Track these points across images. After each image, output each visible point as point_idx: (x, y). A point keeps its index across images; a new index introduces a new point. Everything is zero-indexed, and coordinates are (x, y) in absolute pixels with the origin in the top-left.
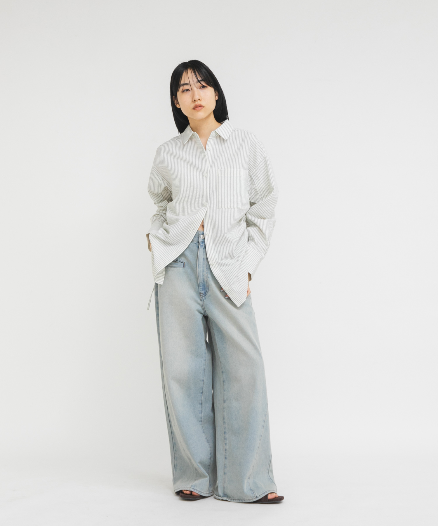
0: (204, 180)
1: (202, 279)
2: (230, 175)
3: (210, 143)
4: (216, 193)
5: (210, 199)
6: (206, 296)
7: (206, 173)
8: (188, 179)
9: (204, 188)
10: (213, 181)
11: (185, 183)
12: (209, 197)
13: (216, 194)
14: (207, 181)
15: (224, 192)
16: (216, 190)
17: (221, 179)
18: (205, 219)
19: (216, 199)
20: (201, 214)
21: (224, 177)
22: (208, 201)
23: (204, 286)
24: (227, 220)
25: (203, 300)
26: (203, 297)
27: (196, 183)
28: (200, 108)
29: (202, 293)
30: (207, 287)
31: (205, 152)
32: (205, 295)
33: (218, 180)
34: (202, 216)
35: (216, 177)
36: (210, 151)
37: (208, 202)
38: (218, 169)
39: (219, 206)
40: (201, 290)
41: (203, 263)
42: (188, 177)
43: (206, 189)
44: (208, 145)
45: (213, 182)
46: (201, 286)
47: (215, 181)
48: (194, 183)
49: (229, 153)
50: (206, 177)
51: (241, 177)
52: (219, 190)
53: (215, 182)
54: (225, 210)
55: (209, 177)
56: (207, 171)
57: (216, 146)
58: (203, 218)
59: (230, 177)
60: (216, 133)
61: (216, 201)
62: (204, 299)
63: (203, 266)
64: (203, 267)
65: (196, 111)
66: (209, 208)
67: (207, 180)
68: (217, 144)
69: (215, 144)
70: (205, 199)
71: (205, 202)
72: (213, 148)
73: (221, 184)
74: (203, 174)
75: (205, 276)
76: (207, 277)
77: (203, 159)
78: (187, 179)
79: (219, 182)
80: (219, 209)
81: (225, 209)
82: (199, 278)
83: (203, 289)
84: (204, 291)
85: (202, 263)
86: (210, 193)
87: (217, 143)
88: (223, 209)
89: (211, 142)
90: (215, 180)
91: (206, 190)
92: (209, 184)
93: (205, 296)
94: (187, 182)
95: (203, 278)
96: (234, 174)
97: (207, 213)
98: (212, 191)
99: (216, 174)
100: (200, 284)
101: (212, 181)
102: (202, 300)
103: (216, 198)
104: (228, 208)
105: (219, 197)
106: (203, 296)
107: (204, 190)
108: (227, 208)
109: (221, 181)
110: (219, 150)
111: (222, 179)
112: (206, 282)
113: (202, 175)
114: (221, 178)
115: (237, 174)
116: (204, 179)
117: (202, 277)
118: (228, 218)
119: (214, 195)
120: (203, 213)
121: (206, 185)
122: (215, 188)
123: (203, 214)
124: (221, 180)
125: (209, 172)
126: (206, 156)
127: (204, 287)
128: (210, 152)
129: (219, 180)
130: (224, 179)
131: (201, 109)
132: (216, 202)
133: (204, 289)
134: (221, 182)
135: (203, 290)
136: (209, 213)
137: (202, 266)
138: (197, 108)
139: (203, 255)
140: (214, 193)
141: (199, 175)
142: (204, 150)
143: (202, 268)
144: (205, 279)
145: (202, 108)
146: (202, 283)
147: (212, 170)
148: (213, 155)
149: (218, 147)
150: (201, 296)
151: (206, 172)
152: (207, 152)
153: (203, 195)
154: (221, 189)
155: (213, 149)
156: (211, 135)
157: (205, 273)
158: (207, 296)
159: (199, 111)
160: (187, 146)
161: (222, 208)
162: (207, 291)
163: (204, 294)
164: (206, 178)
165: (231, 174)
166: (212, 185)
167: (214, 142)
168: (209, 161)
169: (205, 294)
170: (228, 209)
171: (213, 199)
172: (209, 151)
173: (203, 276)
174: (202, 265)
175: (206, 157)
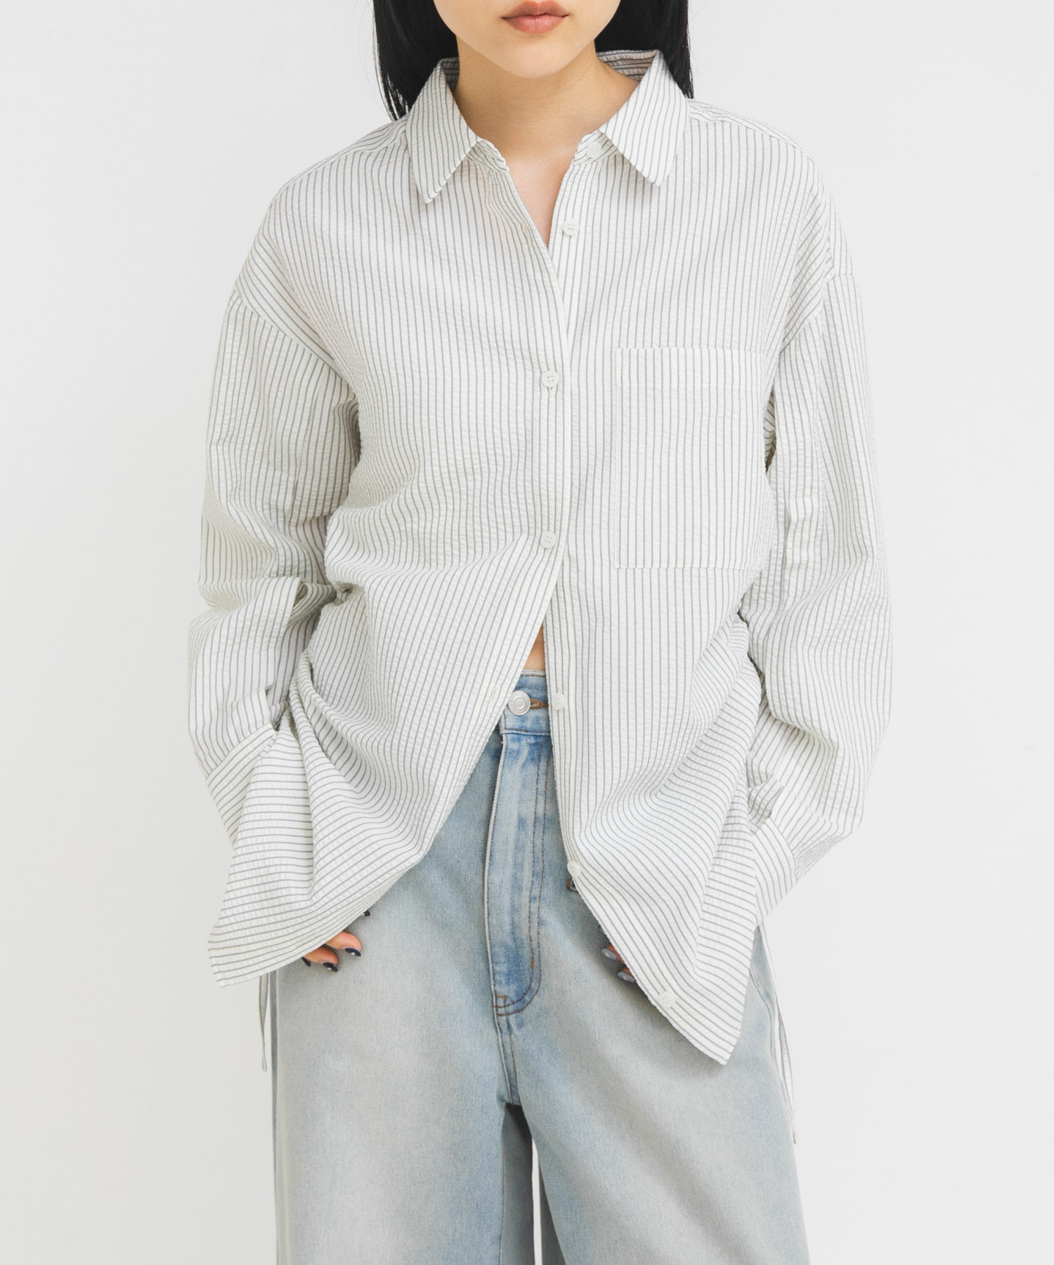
0: (544, 408)
1: (508, 928)
2: (682, 386)
3: (573, 198)
4: (606, 485)
5: (574, 517)
6: (526, 1011)
7: (552, 367)
8: (456, 403)
9: (544, 455)
10: (591, 414)
11: (441, 425)
12: (567, 503)
13: (606, 492)
14: (560, 414)
15: (649, 476)
16: (606, 468)
17: (634, 404)
18: (549, 624)
19: (605, 518)
20: (529, 601)
21: (650, 392)
22: (565, 527)
23: (515, 958)
24: (664, 634)
25: (509, 1027)
26: (508, 1014)
27: (497, 424)
28: (546, 21)
29: (505, 998)
30: (532, 966)
31: (546, 256)
32: (519, 1005)
33: (617, 411)
34: (533, 616)
35: (608, 393)
36: (574, 241)
37: (564, 534)
38: (615, 344)
39: (624, 554)
40: (498, 978)
41: (517, 841)
42: (456, 394)
43: (552, 460)
44: (563, 207)
45: (592, 420)
46: (503, 960)
47: (600, 416)
48: (489, 428)
49: (672, 255)
50: (553, 393)
51: (743, 395)
52: (626, 470)
53: (600, 423)
54: (655, 575)
55: (567, 392)
56: (559, 361)
57: (606, 210)
58: (540, 621)
59: (682, 397)
60: (607, 142)
61: (604, 526)
62: (514, 1026)
63: (515, 857)
64: (518, 866)
65: (519, 33)
66: (567, 563)
67: (560, 409)
68: (608, 200)
69: (599, 202)
70: (545, 514)
71: (545, 527)
72: (590, 223)
73: (634, 431)
74: (537, 375)
75: (524, 913)
76: (535, 920)
77: (534, 289)
78: (448, 406)
79: (626, 420)
80: (622, 573)
81: (655, 572)
82: (494, 921)
83: (509, 974)
84: (513, 987)
85: (511, 845)
86: (576, 483)
87: (608, 194)
88: (646, 571)
89: (580, 193)
90: (600, 410)
91: (552, 466)
92: (568, 434)
93: (518, 1011)
94: (448, 422)
95: (513, 924)
96: (706, 379)
97: (561, 594)
98: (584, 472)
99: (607, 377)
100: (497, 949)
101: (584, 416)
102: (505, 1028)
103: (605, 510)
104: (672, 566)
105: (625, 504)
106: (511, 1009)
107: (543, 468)
108: (664, 565)
109: (634, 420)
110: (620, 235)
111: (642, 404)
112: (526, 942)
113: (529, 381)
114: (634, 397)
115: (721, 379)
116: (544, 402)
117: (507, 919)
118: (672, 619)
119: (597, 492)
120: (540, 594)
121: (552, 439)
122: (600, 457)
123: (538, 601)
124: (634, 411)
125: (567, 363)
126: (552, 271)
127: (518, 965)
128: (573, 247)
129: (626, 408)
130: (650, 405)
131: (550, 28)
132: (605, 531)
133: (512, 976)
134: (634, 425)
135: (508, 983)
136: (567, 589)
137: (510, 860)
138: (529, 22)
139: (521, 801)
140: (598, 481)
141: (513, 379)
142: (542, 244)
143: (509, 871)
144: (526, 930)
145: (554, 19)
146: (507, 947)
147: (584, 349)
148: (587, 261)
149: (614, 215)
150: (497, 1007)
151: (551, 362)
152: (557, 254)
153: (537, 492)
154: (634, 463)
155: (589, 229)
156: (577, 156)
157: (525, 900)
158: (529, 1012)
159: (539, 34)
160: (439, 215)
161: (640, 565)
162: (530, 987)
163: (515, 999)
164: (552, 399)
165: (690, 379)
166: (584, 439)
167: (594, 189)
168: (567, 296)
169: (522, 1000)
170: (671, 574)
171: (589, 513)
172: (566, 240)
173: (514, 910)
174: (510, 854)
175: (554, 278)
